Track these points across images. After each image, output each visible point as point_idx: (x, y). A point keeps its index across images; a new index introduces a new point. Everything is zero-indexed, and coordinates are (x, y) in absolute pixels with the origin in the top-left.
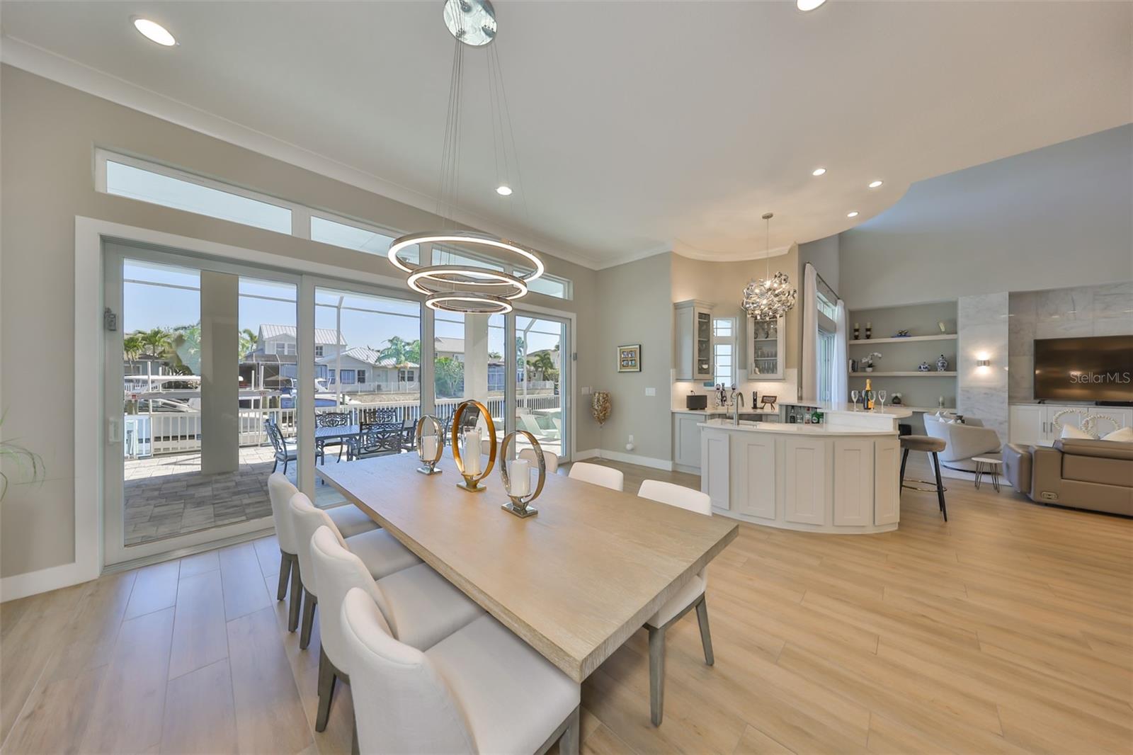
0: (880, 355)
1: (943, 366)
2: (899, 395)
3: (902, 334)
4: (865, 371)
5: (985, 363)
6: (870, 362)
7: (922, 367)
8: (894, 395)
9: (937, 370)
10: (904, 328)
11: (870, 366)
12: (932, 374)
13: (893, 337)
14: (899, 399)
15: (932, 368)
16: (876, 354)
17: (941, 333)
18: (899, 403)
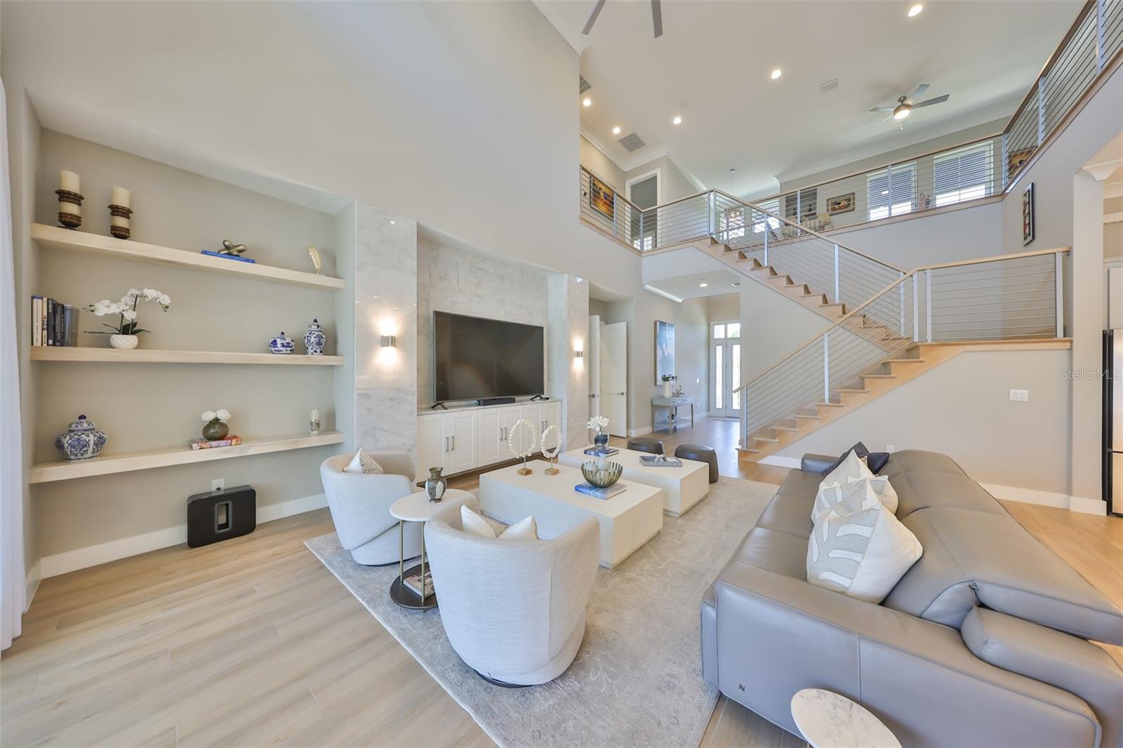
0: (166, 300)
1: (319, 344)
2: (223, 415)
3: (231, 252)
4: (109, 345)
5: (391, 341)
6: (130, 316)
7: (279, 342)
8: (209, 416)
9: (306, 353)
10: (234, 240)
11: (128, 329)
12: (299, 359)
13: (205, 252)
14: (223, 425)
15: (298, 347)
16: (151, 293)
17: (314, 271)
18: (222, 438)
